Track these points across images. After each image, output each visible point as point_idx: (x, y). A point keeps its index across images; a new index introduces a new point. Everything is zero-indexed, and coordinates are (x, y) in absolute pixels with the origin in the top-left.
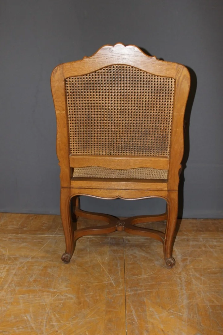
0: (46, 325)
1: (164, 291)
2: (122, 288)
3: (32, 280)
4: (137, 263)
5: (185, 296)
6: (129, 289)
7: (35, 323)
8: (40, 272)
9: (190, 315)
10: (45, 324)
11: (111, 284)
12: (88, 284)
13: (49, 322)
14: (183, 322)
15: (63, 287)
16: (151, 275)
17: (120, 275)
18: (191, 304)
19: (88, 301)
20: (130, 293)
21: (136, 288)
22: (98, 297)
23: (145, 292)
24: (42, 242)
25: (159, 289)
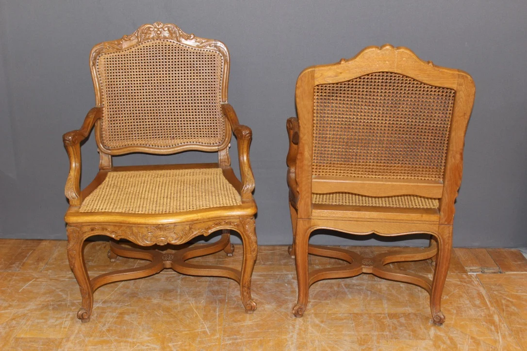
3: (104, 329)
6: (227, 338)
11: (205, 333)
15: (145, 337)
16: (258, 321)
21: (235, 337)
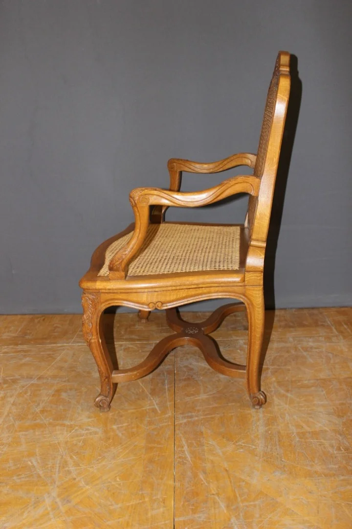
0: (59, 471)
1: (232, 416)
2: (170, 414)
3: (38, 410)
4: (194, 379)
5: (261, 421)
6: (180, 416)
7: (44, 469)
8: (50, 398)
9: (268, 447)
10: (57, 470)
11: (154, 410)
12: (121, 411)
13: (64, 467)
14: (257, 458)
15: (84, 418)
16: (214, 394)
17: (167, 397)
18: (269, 432)
19: (120, 435)
20: (181, 422)
21: (190, 414)
22: (135, 430)
23: (203, 418)
24: (53, 354)
25: (224, 413)
